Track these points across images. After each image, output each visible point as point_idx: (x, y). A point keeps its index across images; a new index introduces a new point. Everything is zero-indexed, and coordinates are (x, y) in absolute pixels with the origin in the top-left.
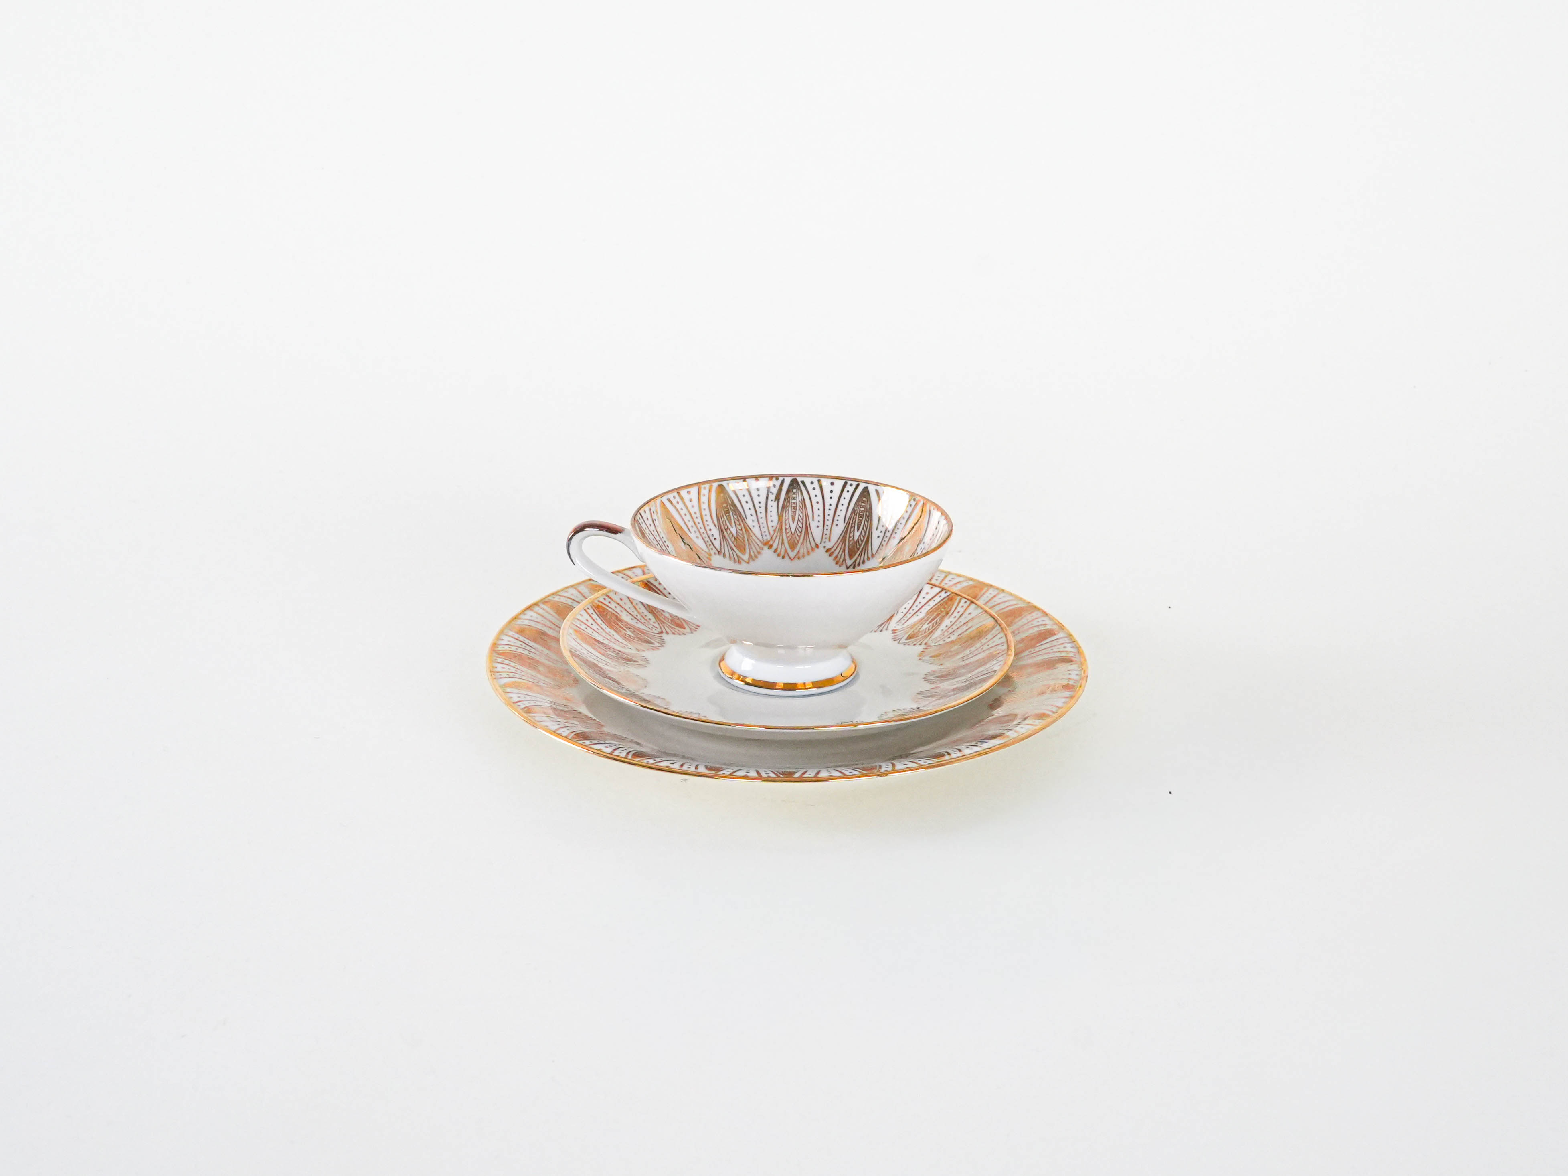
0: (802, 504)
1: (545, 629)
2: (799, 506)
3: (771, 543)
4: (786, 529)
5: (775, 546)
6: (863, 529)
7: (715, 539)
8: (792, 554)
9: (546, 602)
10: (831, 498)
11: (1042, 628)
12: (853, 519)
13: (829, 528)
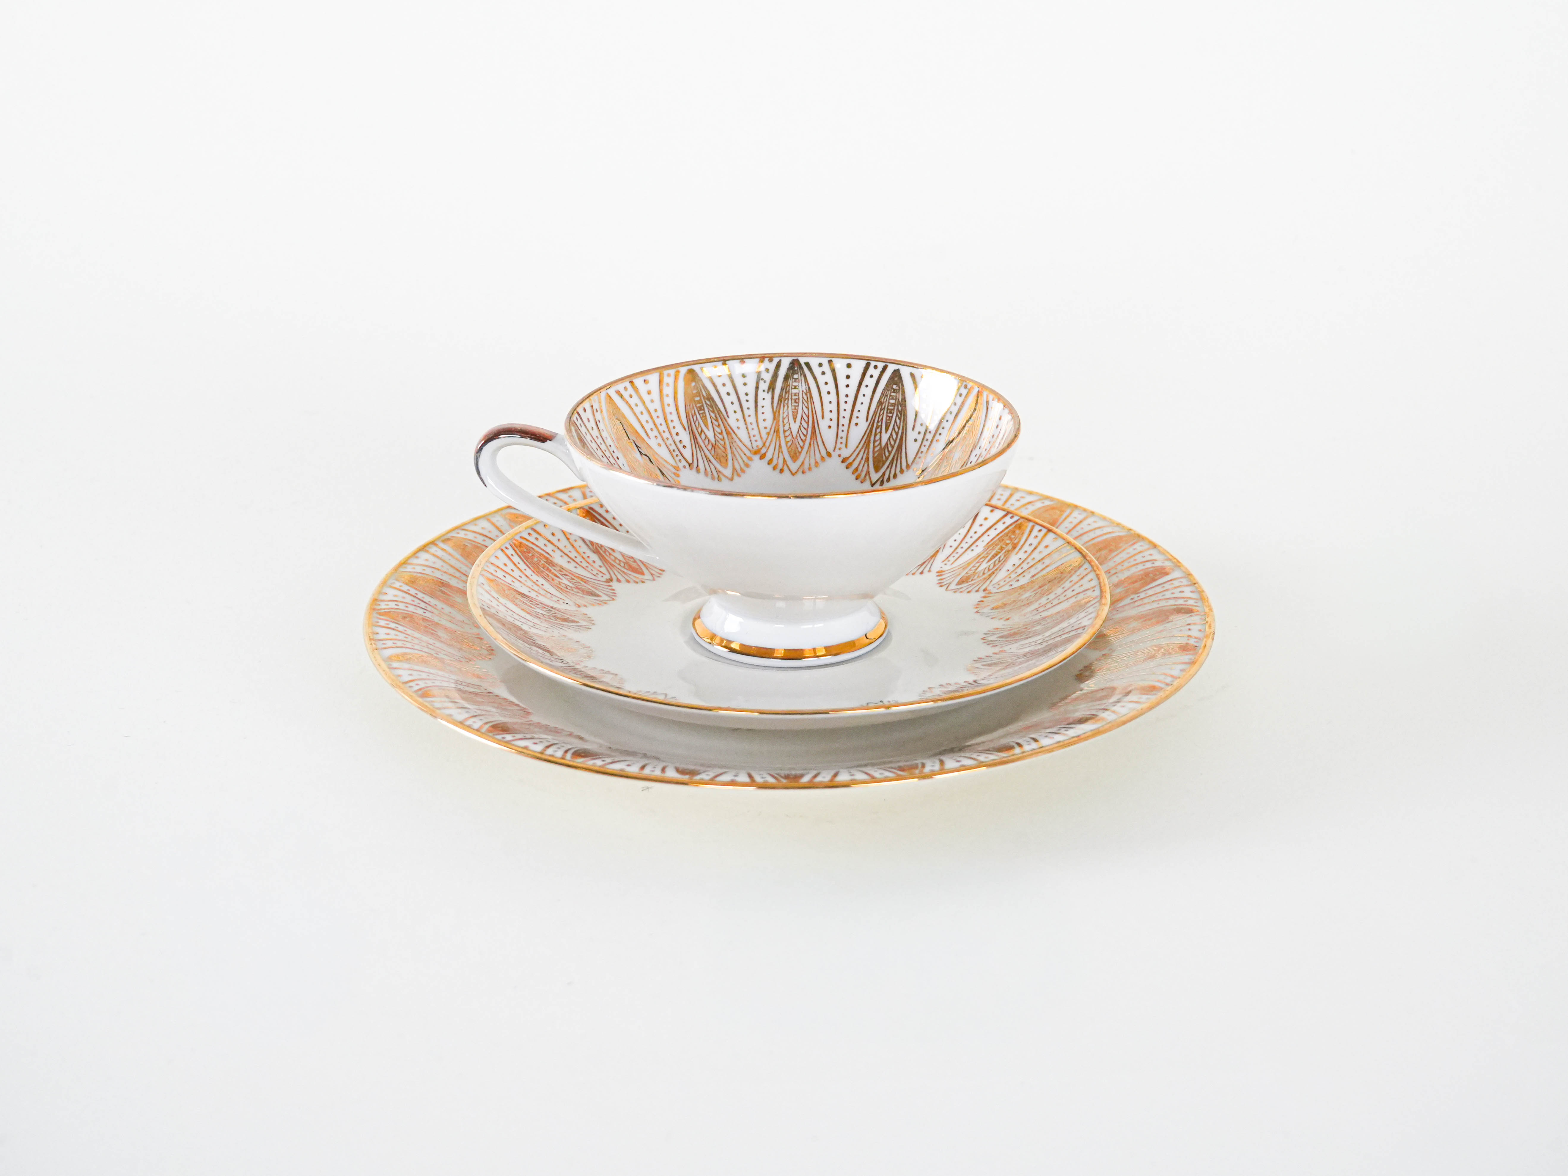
0: (806, 394)
1: (445, 578)
2: (803, 397)
3: (763, 451)
4: (785, 431)
5: (769, 456)
6: (894, 428)
7: (684, 447)
8: (794, 467)
9: (448, 539)
10: (847, 386)
11: (1149, 565)
12: (880, 416)
13: (846, 428)
